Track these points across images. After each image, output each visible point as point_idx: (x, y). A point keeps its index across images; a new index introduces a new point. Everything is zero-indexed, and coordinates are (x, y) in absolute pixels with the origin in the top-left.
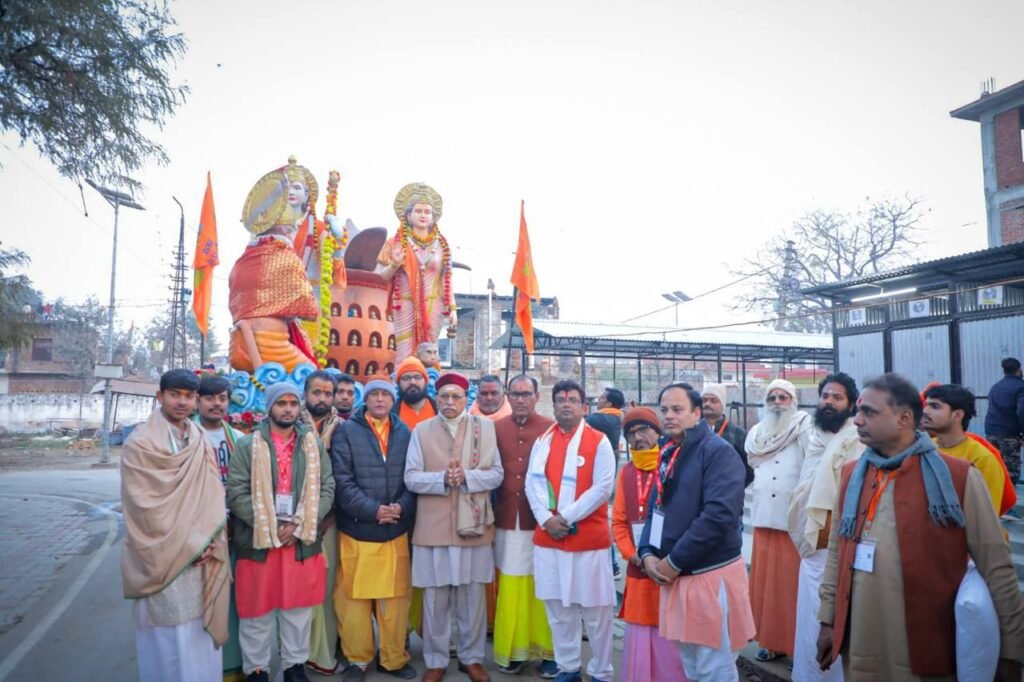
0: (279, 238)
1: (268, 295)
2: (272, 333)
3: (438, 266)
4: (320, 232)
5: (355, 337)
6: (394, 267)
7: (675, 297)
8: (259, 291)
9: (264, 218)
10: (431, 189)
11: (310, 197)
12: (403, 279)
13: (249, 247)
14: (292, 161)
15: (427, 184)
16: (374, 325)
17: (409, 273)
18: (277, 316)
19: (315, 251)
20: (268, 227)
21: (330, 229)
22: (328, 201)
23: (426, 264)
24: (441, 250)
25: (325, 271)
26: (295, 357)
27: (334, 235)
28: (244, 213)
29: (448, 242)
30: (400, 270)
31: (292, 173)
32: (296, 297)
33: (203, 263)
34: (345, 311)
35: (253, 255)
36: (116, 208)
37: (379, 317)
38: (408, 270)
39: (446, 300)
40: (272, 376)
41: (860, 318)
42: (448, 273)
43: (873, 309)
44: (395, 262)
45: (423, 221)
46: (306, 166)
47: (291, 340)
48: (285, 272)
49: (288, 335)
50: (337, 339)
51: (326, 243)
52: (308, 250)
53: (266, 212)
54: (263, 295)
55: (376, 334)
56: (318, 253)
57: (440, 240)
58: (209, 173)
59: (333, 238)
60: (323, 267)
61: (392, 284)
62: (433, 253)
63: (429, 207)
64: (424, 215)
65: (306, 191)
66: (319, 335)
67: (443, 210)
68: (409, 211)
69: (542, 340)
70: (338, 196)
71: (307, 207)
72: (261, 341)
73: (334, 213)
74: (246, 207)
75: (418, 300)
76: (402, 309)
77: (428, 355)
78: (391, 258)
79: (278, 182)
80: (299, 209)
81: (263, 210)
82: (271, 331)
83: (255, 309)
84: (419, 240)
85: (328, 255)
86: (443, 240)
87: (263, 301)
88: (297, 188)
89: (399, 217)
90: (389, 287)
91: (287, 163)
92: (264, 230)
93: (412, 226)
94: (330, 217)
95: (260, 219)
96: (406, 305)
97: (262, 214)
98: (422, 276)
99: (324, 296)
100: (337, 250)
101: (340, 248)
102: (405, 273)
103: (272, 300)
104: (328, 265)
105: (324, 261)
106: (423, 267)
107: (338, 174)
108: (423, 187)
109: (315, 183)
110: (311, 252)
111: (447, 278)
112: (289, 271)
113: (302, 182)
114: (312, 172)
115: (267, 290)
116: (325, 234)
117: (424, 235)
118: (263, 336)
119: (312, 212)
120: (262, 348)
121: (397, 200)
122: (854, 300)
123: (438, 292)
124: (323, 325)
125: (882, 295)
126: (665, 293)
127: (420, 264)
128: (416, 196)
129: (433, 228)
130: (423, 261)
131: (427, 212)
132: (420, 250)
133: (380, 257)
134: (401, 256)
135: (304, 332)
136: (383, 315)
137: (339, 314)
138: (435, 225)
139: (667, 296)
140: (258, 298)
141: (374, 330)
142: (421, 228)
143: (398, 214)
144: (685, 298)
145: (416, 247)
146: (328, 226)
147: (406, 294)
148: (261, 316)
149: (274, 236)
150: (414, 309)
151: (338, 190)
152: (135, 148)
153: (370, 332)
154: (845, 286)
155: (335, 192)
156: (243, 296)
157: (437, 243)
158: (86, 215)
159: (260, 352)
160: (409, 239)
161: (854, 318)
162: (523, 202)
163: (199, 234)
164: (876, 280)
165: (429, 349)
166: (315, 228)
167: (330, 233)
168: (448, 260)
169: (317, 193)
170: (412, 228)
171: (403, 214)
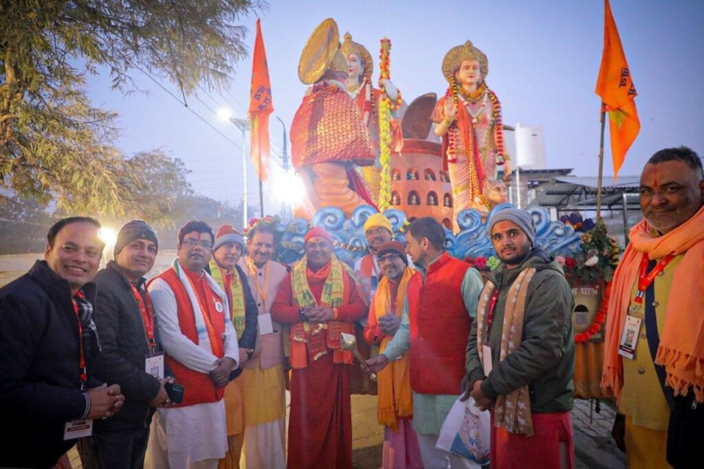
3: (490, 119)
4: (376, 97)
5: (414, 197)
6: (447, 122)
11: (365, 70)
14: (347, 38)
17: (462, 127)
18: (334, 161)
19: (373, 115)
21: (385, 91)
22: (381, 68)
24: (491, 103)
25: (383, 131)
27: (389, 96)
29: (497, 95)
30: (453, 126)
31: (348, 48)
32: (351, 137)
36: (243, 131)
37: (434, 179)
38: (460, 124)
39: (499, 149)
40: (329, 221)
42: (499, 125)
44: (449, 117)
45: (470, 78)
47: (351, 187)
49: (347, 182)
51: (383, 106)
52: (366, 115)
56: (377, 116)
57: (489, 94)
58: (259, 21)
59: (388, 100)
60: (381, 127)
61: (446, 139)
62: (483, 107)
63: (477, 64)
64: (472, 72)
65: (362, 63)
68: (457, 70)
70: (390, 63)
71: (364, 78)
73: (388, 78)
74: (301, 63)
75: (471, 152)
76: (457, 162)
78: (444, 115)
79: (329, 29)
80: (357, 79)
84: (469, 96)
85: (385, 116)
86: (491, 94)
87: (319, 147)
88: (353, 61)
92: (317, 78)
93: (461, 83)
94: (384, 81)
98: (474, 129)
100: (393, 112)
101: (395, 109)
102: (457, 128)
104: (385, 125)
105: (381, 122)
106: (475, 121)
107: (389, 41)
109: (370, 57)
110: (370, 117)
111: (498, 129)
113: (357, 55)
116: (381, 97)
117: (473, 91)
119: (368, 82)
123: (491, 144)
127: (472, 118)
129: (481, 85)
130: (474, 116)
131: (474, 68)
132: (471, 105)
134: (453, 111)
136: (438, 176)
138: (483, 81)
141: (431, 189)
142: (470, 84)
143: (446, 76)
145: (466, 103)
146: (383, 90)
147: (460, 148)
149: (329, 82)
150: (469, 161)
155: (387, 58)
157: (486, 98)
158: (186, 105)
160: (460, 96)
166: (372, 95)
167: (385, 95)
168: (498, 112)
169: (371, 64)
170: (461, 86)
171: (452, 75)
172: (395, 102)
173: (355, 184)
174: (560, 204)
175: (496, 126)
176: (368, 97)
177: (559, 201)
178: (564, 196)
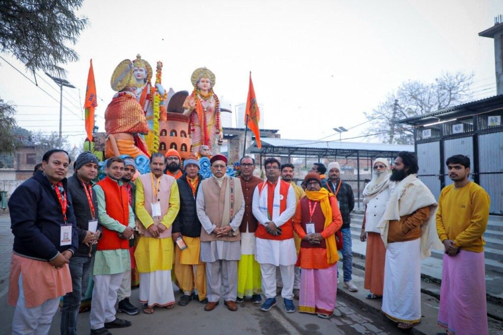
0: (128, 93)
1: (123, 122)
2: (125, 141)
3: (213, 109)
4: (153, 93)
5: (174, 145)
6: (191, 110)
7: (340, 129)
8: (118, 120)
9: (121, 83)
10: (210, 71)
11: (148, 76)
12: (195, 116)
13: (113, 98)
14: (139, 57)
15: (207, 68)
16: (184, 140)
17: (198, 112)
18: (128, 132)
19: (151, 102)
20: (123, 88)
21: (158, 91)
22: (157, 77)
23: (207, 108)
24: (215, 101)
25: (156, 112)
26: (137, 153)
27: (160, 94)
28: (112, 81)
29: (218, 98)
30: (194, 112)
31: (138, 63)
32: (137, 122)
33: (89, 106)
34: (169, 133)
35: (116, 102)
36: (61, 87)
37: (186, 136)
38: (198, 111)
39: (217, 126)
41: (428, 134)
42: (218, 113)
43: (435, 130)
44: (191, 107)
45: (205, 87)
46: (146, 60)
47: (136, 145)
48: (131, 110)
49: (134, 142)
50: (165, 147)
51: (156, 98)
52: (147, 101)
53: (122, 80)
54: (120, 121)
55: (184, 145)
56: (153, 103)
57: (214, 96)
58: (91, 60)
59: (159, 95)
60: (155, 110)
61: (190, 119)
62: (210, 102)
63: (208, 80)
64: (206, 83)
65: (146, 72)
66: (153, 143)
67: (216, 81)
68: (198, 82)
69: (270, 149)
71: (147, 80)
72: (120, 144)
73: (160, 83)
74: (112, 78)
75: (203, 126)
76: (195, 131)
77: (204, 151)
78: (189, 105)
79: (128, 65)
80: (143, 81)
81: (121, 80)
82: (124, 139)
83: (117, 129)
84: (203, 96)
85: (157, 104)
86: (215, 97)
87: (121, 125)
88: (141, 70)
89: (193, 85)
90: (189, 121)
91: (136, 58)
92: (121, 89)
93: (200, 89)
94: (158, 85)
95: (119, 84)
96: (197, 129)
97: (120, 81)
98: (205, 114)
99: (155, 124)
100: (162, 102)
101: (163, 101)
102: (196, 113)
103: (125, 124)
104: (157, 109)
105: (155, 107)
106: (206, 110)
107: (161, 63)
108: (205, 69)
109: (151, 68)
110: (149, 103)
111: (218, 115)
112: (133, 109)
113: (144, 67)
114: (149, 62)
115: (123, 119)
116: (156, 93)
117: (206, 94)
118: (120, 142)
119: (149, 83)
120: (121, 149)
121: (192, 76)
122: (425, 126)
123: (213, 123)
124: (155, 139)
125: (439, 122)
126: (335, 128)
127: (204, 108)
128: (202, 74)
129: (210, 90)
130: (205, 107)
131: (207, 82)
132: (204, 101)
133: (184, 105)
134: (194, 104)
135: (143, 141)
137: (166, 135)
138: (211, 89)
139: (336, 129)
140: (118, 123)
141: (184, 142)
142: (205, 90)
143: (193, 84)
144: (345, 130)
145: (202, 100)
146: (157, 89)
147: (197, 123)
148: (120, 132)
149: (126, 92)
150: (201, 131)
151: (162, 71)
152: (61, 52)
153: (182, 143)
154: (421, 118)
155: (160, 72)
156: (111, 123)
157: (212, 98)
158: (37, 85)
159: (119, 150)
160: (199, 96)
161: (425, 135)
162: (251, 72)
163: (87, 91)
164: (436, 114)
165: (205, 148)
166: (151, 91)
167: (158, 93)
168: (218, 106)
169: (151, 73)
170: (200, 90)
171: (195, 83)
172: (163, 96)
173: (138, 143)
174: (262, 152)
175: (216, 114)
176: (149, 92)
177: (262, 150)
178: (264, 148)
